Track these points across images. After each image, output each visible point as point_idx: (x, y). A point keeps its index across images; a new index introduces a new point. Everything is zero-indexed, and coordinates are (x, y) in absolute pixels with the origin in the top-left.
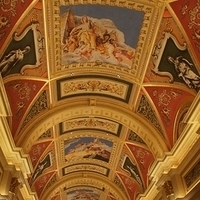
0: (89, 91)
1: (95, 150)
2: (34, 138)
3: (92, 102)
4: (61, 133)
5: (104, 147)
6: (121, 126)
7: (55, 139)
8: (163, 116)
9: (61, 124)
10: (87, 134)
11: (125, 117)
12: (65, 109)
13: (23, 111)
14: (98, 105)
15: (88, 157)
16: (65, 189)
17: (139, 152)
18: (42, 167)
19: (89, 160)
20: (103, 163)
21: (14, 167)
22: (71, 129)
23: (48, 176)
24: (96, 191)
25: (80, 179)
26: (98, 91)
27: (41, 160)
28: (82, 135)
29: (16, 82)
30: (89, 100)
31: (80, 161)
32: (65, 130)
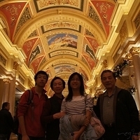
0: (56, 5)
1: (67, 41)
2: (25, 38)
3: (60, 12)
4: (44, 32)
5: (73, 39)
6: (80, 26)
7: (40, 36)
8: (104, 20)
9: (42, 27)
10: (60, 32)
11: (81, 21)
12: (42, 17)
13: (15, 22)
14: (63, 13)
15: (64, 45)
16: (53, 66)
17: (93, 42)
18: (35, 54)
19: (65, 48)
20: (74, 49)
21: (14, 56)
22: (49, 29)
23: (40, 59)
24: (72, 67)
25: (61, 60)
26: (62, 5)
27: (33, 50)
28: (57, 32)
29: (7, 5)
30: (57, 11)
31: (59, 48)
32: (45, 30)
